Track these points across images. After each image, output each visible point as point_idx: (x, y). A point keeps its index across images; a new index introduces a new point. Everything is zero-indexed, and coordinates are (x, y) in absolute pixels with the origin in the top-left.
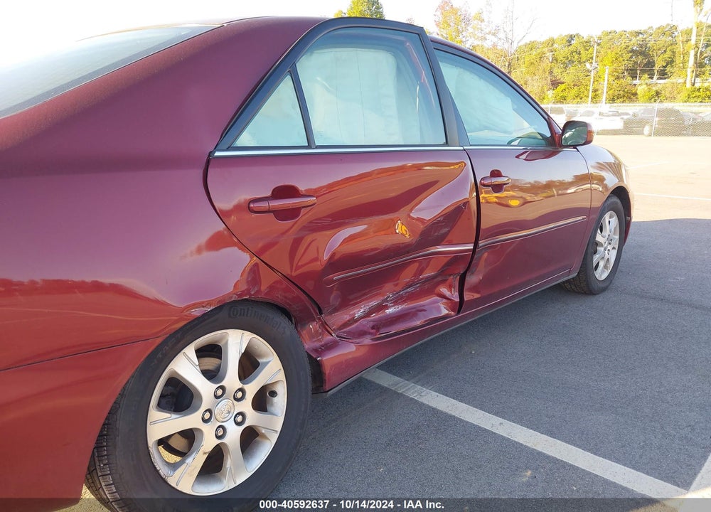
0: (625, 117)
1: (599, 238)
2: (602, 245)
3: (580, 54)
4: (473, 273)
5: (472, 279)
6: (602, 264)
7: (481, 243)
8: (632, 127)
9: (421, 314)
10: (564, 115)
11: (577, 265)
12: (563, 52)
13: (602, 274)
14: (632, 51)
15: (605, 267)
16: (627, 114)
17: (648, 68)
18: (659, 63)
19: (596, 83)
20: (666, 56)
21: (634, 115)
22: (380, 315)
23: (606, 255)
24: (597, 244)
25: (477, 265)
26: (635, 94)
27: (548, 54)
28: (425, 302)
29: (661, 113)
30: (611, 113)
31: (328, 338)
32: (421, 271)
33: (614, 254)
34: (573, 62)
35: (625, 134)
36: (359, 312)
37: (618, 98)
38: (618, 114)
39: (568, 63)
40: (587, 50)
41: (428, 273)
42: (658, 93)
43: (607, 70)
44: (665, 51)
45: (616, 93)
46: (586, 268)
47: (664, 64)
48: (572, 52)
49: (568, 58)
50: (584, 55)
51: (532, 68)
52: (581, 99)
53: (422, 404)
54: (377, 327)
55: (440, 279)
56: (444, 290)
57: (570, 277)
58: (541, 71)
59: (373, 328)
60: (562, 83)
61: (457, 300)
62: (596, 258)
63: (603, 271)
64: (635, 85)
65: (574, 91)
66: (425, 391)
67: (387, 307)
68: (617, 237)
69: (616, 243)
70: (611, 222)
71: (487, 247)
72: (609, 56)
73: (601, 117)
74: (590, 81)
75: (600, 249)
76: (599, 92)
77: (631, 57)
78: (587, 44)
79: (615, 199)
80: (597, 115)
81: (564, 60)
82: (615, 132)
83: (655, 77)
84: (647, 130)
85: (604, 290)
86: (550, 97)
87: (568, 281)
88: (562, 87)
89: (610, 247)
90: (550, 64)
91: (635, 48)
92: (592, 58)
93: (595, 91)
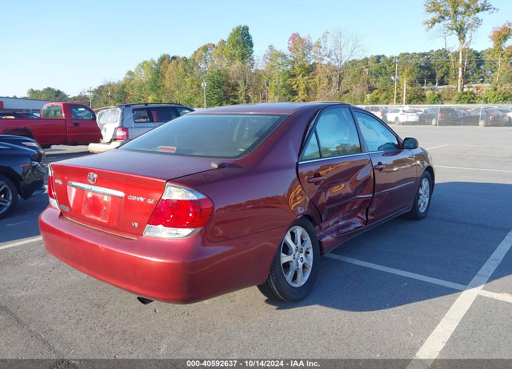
0: (420, 113)
1: (421, 192)
2: (422, 195)
3: (386, 69)
4: (371, 208)
5: (371, 210)
6: (422, 204)
7: (376, 194)
8: (424, 120)
9: (353, 225)
10: (380, 112)
11: (411, 205)
12: (374, 67)
13: (422, 210)
14: (420, 67)
15: (424, 206)
16: (420, 111)
17: (432, 78)
18: (439, 74)
19: (398, 89)
20: (443, 70)
21: (425, 112)
22: (337, 225)
23: (424, 200)
24: (420, 195)
25: (373, 203)
26: (424, 97)
27: (366, 70)
28: (353, 220)
29: (442, 111)
30: (410, 111)
31: (321, 233)
32: (352, 206)
33: (427, 199)
34: (381, 74)
35: (420, 124)
36: (331, 223)
37: (413, 100)
38: (415, 111)
39: (378, 74)
40: (390, 66)
41: (355, 207)
42: (439, 96)
43: (405, 81)
44: (443, 67)
45: (412, 96)
46: (416, 206)
47: (442, 75)
48: (381, 67)
49: (378, 71)
50: (389, 69)
51: (355, 79)
52: (389, 99)
53: (354, 264)
54: (337, 229)
55: (358, 210)
56: (360, 215)
57: (409, 210)
58: (361, 81)
59: (336, 230)
60: (376, 89)
61: (366, 219)
62: (420, 201)
63: (423, 209)
64: (424, 89)
65: (384, 94)
66: (354, 260)
67: (339, 222)
68: (429, 191)
69: (428, 194)
70: (425, 183)
71: (378, 196)
72: (406, 71)
73: (404, 113)
74: (394, 88)
75: (421, 197)
76: (401, 95)
77: (420, 71)
78: (390, 61)
79: (427, 172)
80: (401, 112)
81: (375, 72)
82: (414, 123)
83: (436, 84)
84: (434, 122)
85: (423, 218)
86: (368, 98)
87: (407, 213)
88: (376, 91)
89: (425, 196)
90: (367, 77)
91: (422, 64)
92: (394, 71)
93: (398, 94)
